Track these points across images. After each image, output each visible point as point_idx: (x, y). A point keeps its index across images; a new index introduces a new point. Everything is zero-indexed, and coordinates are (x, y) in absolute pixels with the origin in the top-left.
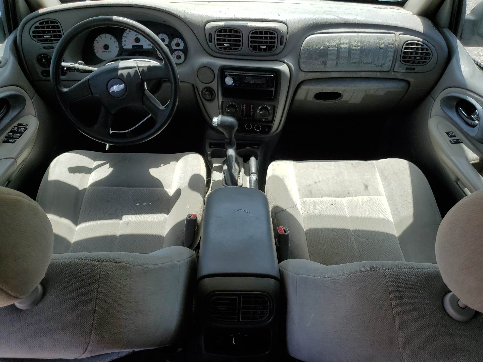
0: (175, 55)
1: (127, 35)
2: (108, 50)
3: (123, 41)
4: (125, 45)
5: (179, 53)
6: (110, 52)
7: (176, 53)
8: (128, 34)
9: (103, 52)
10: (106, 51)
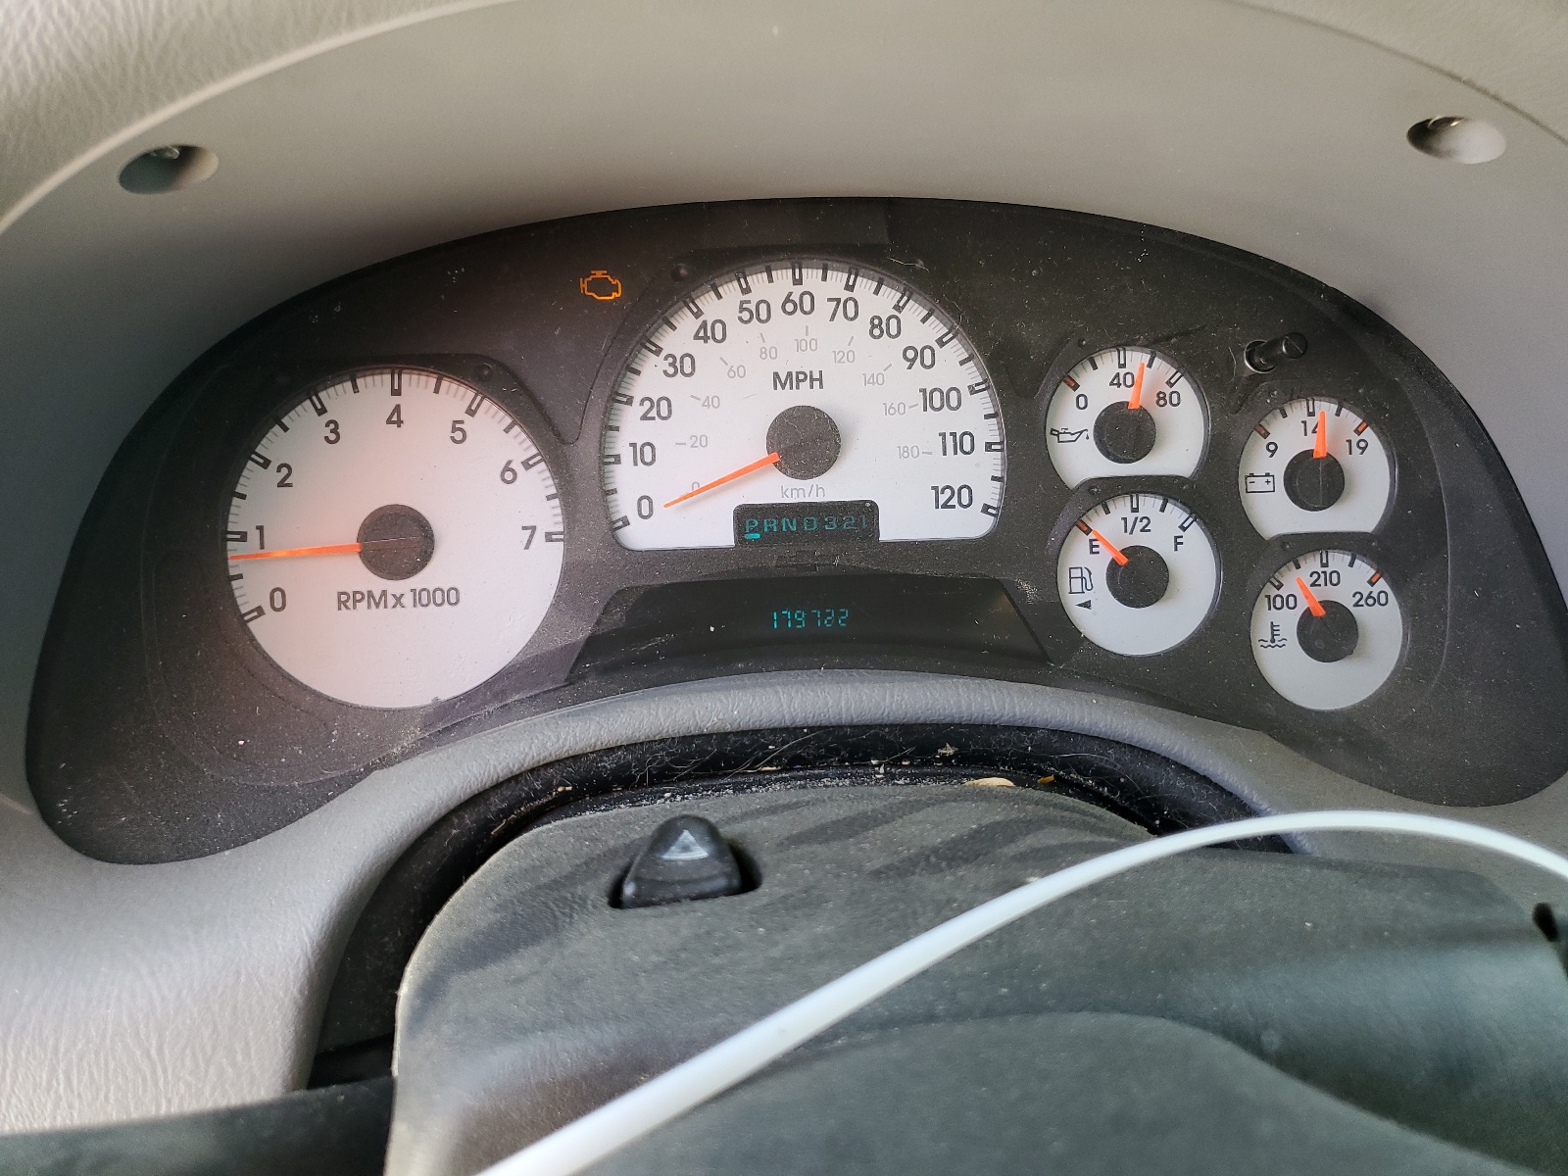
0: (1287, 603)
1: (677, 389)
2: (418, 581)
3: (627, 455)
4: (646, 506)
5: (1332, 579)
6: (449, 597)
7: (1298, 582)
8: (680, 366)
9: (346, 600)
10: (395, 587)
